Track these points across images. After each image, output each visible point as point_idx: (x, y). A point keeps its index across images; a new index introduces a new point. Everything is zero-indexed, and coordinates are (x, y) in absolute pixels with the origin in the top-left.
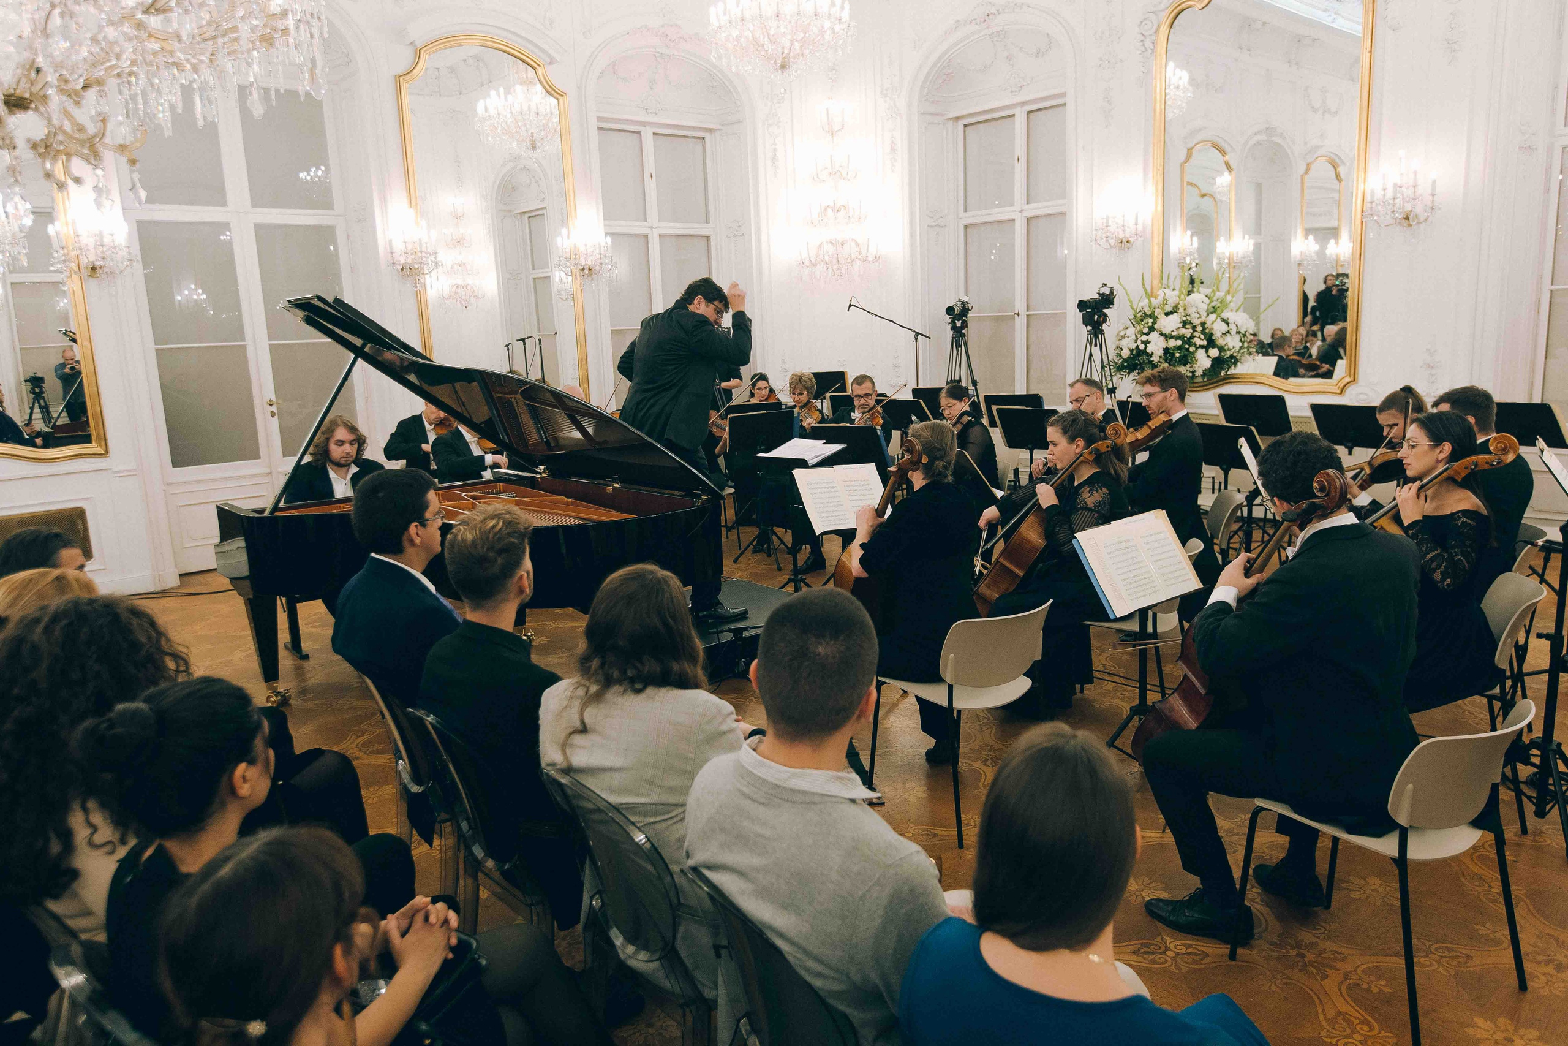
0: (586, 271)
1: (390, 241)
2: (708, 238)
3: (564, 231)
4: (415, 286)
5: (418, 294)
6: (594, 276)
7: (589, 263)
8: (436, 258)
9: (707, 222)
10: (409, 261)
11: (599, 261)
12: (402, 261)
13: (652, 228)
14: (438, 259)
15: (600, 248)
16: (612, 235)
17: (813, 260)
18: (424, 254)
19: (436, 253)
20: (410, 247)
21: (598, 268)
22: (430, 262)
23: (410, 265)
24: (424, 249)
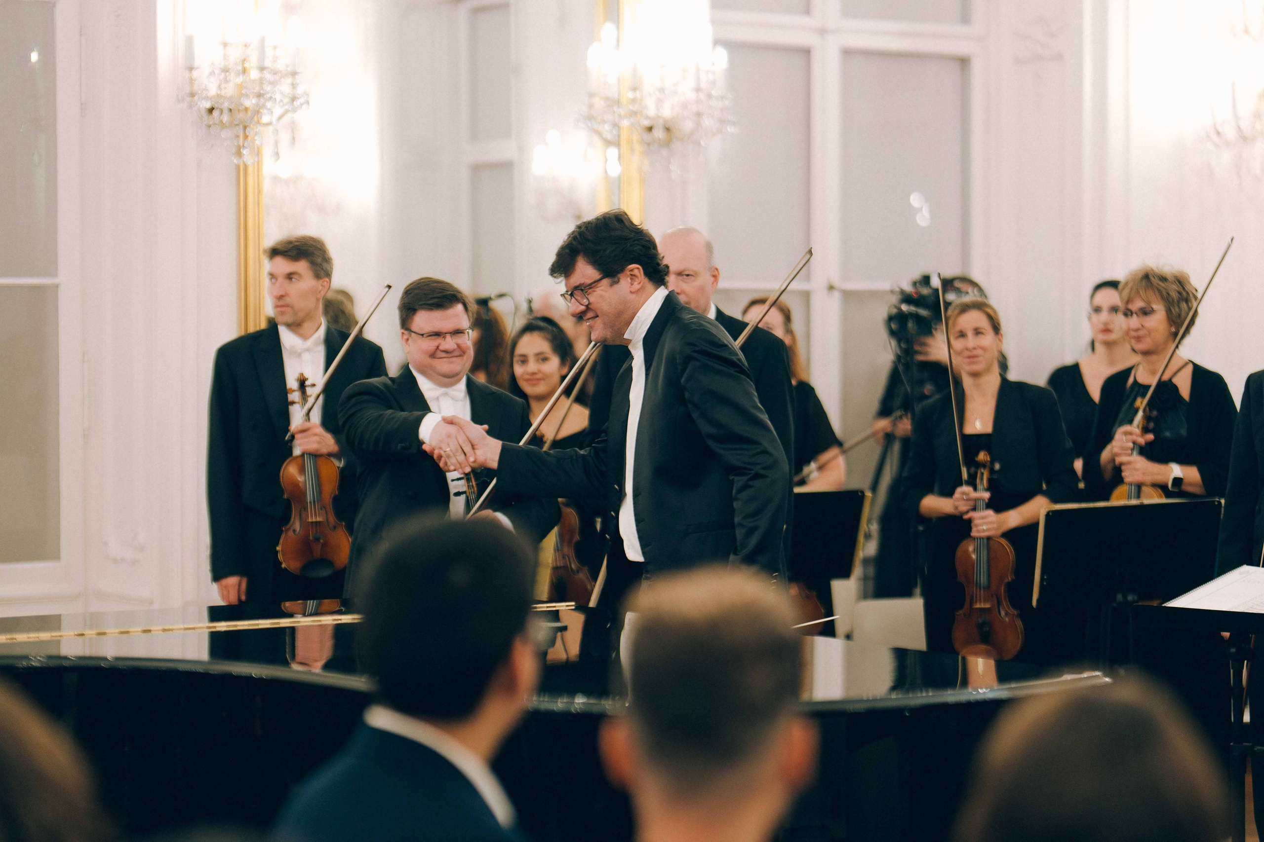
0: (659, 133)
1: (189, 42)
2: (964, 62)
3: (608, 29)
4: (239, 154)
5: (241, 173)
6: (677, 146)
7: (667, 112)
8: (294, 86)
9: (965, 18)
10: (229, 90)
11: (694, 108)
12: (213, 91)
13: (823, 32)
14: (300, 90)
15: (698, 79)
16: (732, 46)
17: (1245, 125)
18: (268, 76)
19: (294, 74)
20: (234, 54)
21: (688, 125)
22: (278, 97)
23: (230, 99)
24: (268, 63)
